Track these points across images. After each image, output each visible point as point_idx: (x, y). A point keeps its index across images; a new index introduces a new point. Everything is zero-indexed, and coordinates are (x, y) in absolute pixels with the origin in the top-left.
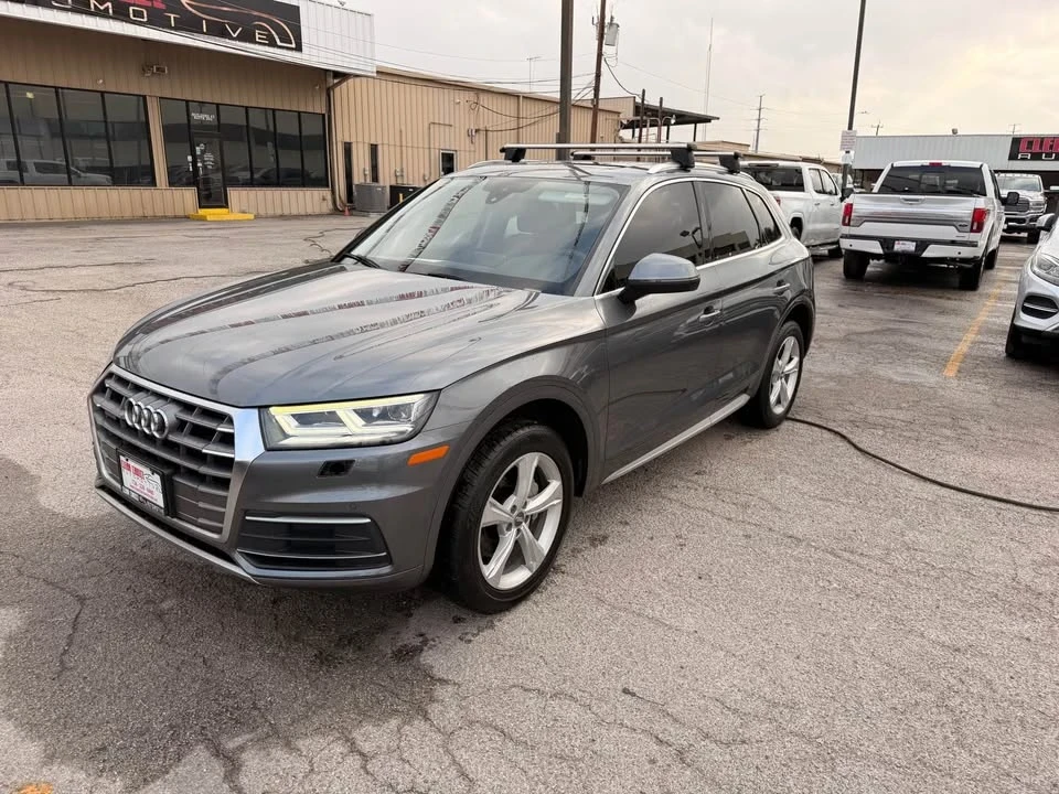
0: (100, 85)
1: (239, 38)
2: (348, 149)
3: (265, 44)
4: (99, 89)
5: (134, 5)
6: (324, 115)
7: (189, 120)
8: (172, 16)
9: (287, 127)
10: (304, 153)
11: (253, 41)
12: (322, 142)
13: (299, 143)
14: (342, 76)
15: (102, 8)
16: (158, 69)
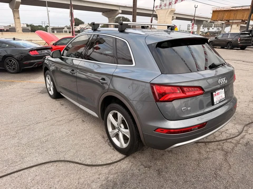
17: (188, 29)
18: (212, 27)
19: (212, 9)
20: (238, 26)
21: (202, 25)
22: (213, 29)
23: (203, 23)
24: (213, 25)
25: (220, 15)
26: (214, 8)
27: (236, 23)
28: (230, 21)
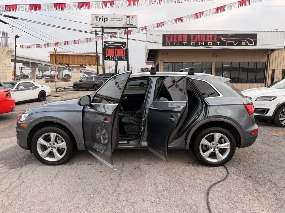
0: (202, 60)
1: (237, 45)
2: (273, 71)
3: (244, 45)
4: (202, 61)
5: (209, 42)
6: (266, 62)
7: (223, 66)
8: (218, 43)
9: (252, 66)
10: (257, 73)
11: (241, 45)
12: (264, 70)
13: (256, 71)
14: (273, 51)
15: (202, 44)
16: (216, 55)
17: (21, 72)
18: (49, 70)
19: (49, 52)
20: (78, 70)
21: (38, 68)
22: (50, 72)
23: (38, 66)
24: (50, 69)
25: (59, 59)
26: (50, 52)
27: (76, 67)
28: (70, 65)
